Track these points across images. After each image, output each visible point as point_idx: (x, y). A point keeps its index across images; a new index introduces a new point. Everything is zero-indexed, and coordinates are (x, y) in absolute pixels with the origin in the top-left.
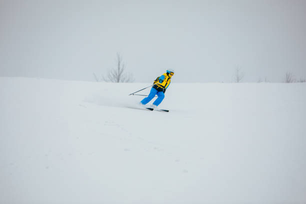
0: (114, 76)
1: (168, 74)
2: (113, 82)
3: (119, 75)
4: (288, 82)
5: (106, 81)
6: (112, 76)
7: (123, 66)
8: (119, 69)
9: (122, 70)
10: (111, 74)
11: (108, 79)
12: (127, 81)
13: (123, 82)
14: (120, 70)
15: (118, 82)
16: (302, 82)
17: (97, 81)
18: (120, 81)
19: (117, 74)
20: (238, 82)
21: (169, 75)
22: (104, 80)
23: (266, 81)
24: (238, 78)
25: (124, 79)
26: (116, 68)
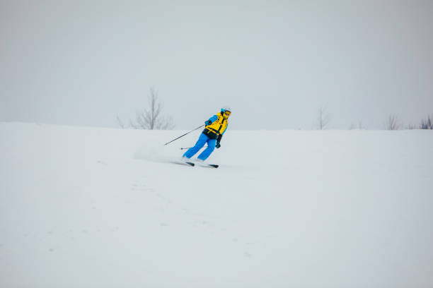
0: (146, 121)
1: (222, 113)
2: (144, 129)
3: (154, 119)
4: (392, 128)
5: (136, 128)
6: (143, 120)
7: (159, 105)
8: (153, 110)
9: (158, 112)
10: (142, 118)
11: (137, 124)
12: (165, 128)
13: (158, 128)
14: (155, 111)
15: (152, 128)
16: (411, 128)
17: (123, 127)
18: (155, 126)
19: (150, 118)
20: (321, 129)
21: (224, 115)
22: (133, 126)
23: (360, 128)
24: (321, 123)
25: (161, 124)
26: (149, 109)
